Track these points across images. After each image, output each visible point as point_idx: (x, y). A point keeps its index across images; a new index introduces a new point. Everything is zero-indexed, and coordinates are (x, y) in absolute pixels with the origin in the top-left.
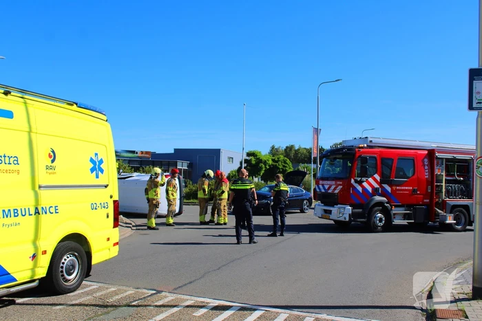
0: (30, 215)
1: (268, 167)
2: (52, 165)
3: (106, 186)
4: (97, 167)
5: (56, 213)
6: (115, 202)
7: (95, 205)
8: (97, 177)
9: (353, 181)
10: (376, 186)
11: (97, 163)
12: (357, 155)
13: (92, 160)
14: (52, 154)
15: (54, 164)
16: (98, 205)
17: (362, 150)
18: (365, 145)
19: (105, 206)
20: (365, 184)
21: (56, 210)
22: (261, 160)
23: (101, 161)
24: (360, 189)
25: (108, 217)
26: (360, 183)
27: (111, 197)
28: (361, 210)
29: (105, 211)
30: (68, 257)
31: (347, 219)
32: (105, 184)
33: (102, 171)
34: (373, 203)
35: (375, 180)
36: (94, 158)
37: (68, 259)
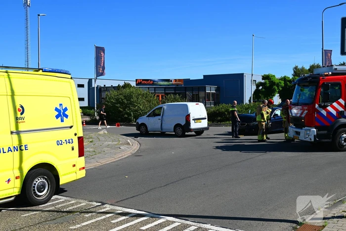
0: (4, 152)
1: (281, 89)
2: (21, 116)
3: (71, 127)
4: (61, 114)
5: (26, 149)
6: (79, 138)
7: (60, 142)
8: (62, 121)
9: (317, 106)
10: (341, 109)
11: (62, 111)
12: (321, 82)
13: (56, 109)
14: (21, 108)
15: (23, 116)
16: (64, 141)
17: (326, 77)
18: (330, 73)
19: (70, 142)
20: (329, 108)
21: (25, 147)
22: (275, 83)
23: (66, 109)
24: (324, 112)
25: (73, 149)
26: (324, 108)
27: (76, 135)
28: (326, 132)
29: (70, 145)
30: (39, 180)
31: (313, 140)
32: (70, 125)
33: (67, 116)
34: (337, 125)
35: (339, 104)
36: (59, 108)
37: (39, 181)
